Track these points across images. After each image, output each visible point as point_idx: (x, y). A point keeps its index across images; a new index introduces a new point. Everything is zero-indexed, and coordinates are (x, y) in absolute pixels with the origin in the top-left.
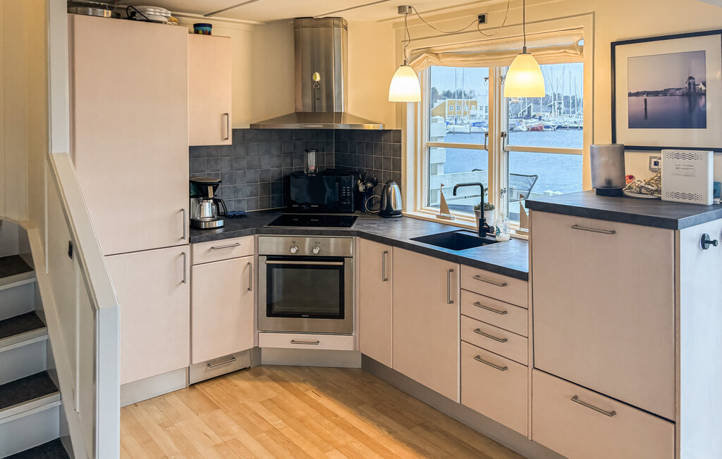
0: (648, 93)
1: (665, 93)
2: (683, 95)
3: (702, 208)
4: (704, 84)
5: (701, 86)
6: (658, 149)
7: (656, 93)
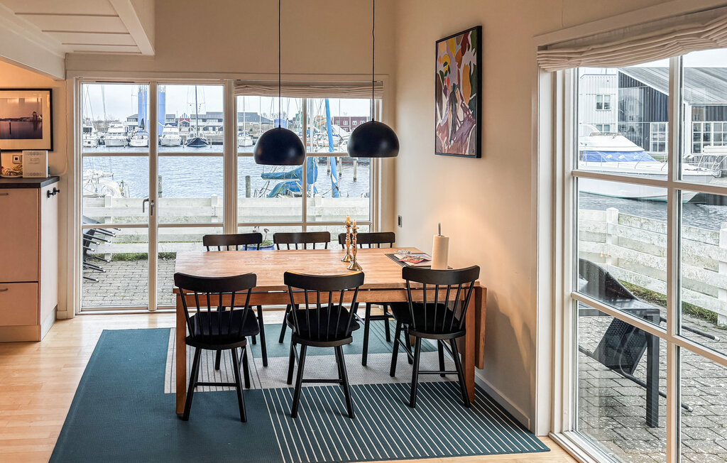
0: (12, 120)
1: (21, 120)
2: (30, 121)
3: (44, 179)
4: (41, 116)
5: (40, 117)
6: (20, 151)
7: (16, 120)
